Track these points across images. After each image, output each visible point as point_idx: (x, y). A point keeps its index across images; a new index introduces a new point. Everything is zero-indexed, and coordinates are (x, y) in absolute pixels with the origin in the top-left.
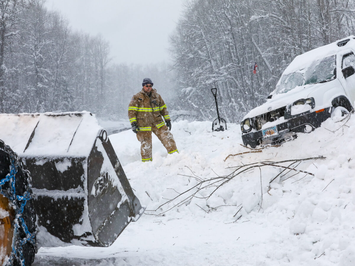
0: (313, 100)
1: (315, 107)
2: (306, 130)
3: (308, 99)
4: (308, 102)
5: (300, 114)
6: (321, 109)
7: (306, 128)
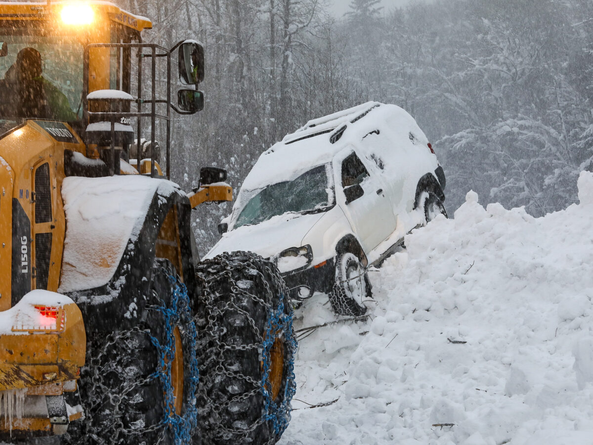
0: (308, 248)
1: (314, 259)
2: (301, 294)
3: (302, 248)
4: (302, 252)
5: (292, 271)
6: (321, 262)
7: (301, 291)
